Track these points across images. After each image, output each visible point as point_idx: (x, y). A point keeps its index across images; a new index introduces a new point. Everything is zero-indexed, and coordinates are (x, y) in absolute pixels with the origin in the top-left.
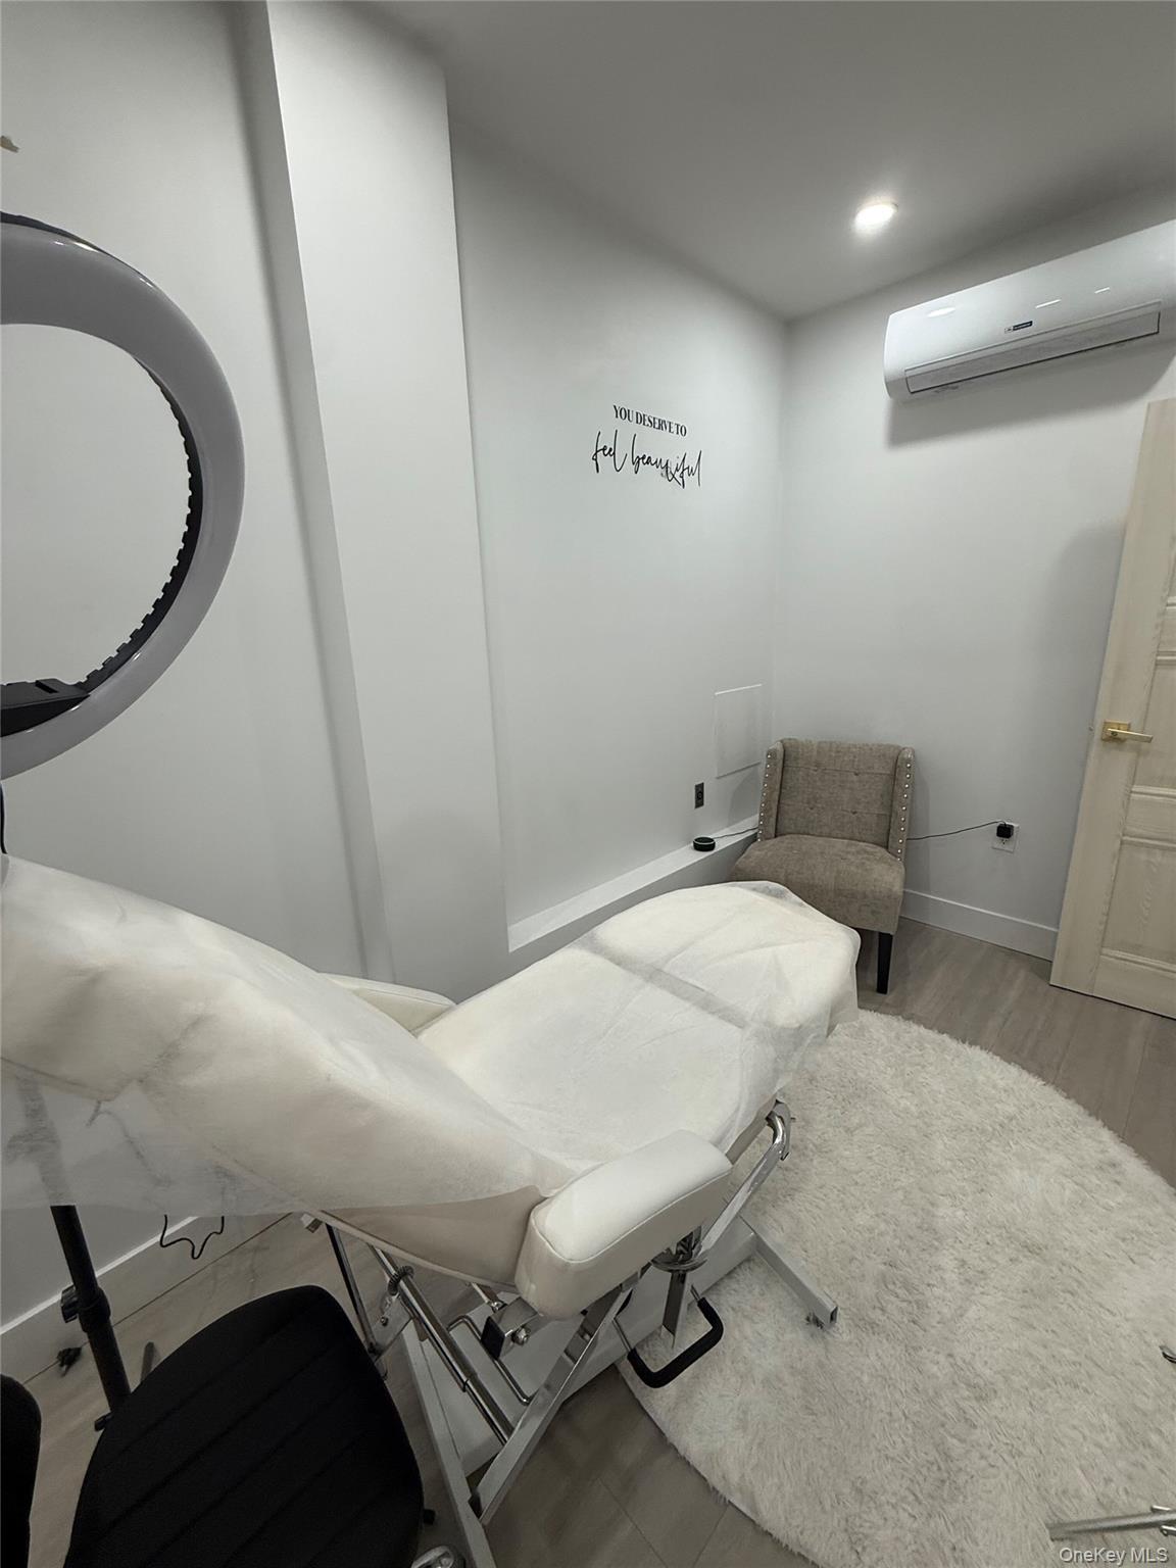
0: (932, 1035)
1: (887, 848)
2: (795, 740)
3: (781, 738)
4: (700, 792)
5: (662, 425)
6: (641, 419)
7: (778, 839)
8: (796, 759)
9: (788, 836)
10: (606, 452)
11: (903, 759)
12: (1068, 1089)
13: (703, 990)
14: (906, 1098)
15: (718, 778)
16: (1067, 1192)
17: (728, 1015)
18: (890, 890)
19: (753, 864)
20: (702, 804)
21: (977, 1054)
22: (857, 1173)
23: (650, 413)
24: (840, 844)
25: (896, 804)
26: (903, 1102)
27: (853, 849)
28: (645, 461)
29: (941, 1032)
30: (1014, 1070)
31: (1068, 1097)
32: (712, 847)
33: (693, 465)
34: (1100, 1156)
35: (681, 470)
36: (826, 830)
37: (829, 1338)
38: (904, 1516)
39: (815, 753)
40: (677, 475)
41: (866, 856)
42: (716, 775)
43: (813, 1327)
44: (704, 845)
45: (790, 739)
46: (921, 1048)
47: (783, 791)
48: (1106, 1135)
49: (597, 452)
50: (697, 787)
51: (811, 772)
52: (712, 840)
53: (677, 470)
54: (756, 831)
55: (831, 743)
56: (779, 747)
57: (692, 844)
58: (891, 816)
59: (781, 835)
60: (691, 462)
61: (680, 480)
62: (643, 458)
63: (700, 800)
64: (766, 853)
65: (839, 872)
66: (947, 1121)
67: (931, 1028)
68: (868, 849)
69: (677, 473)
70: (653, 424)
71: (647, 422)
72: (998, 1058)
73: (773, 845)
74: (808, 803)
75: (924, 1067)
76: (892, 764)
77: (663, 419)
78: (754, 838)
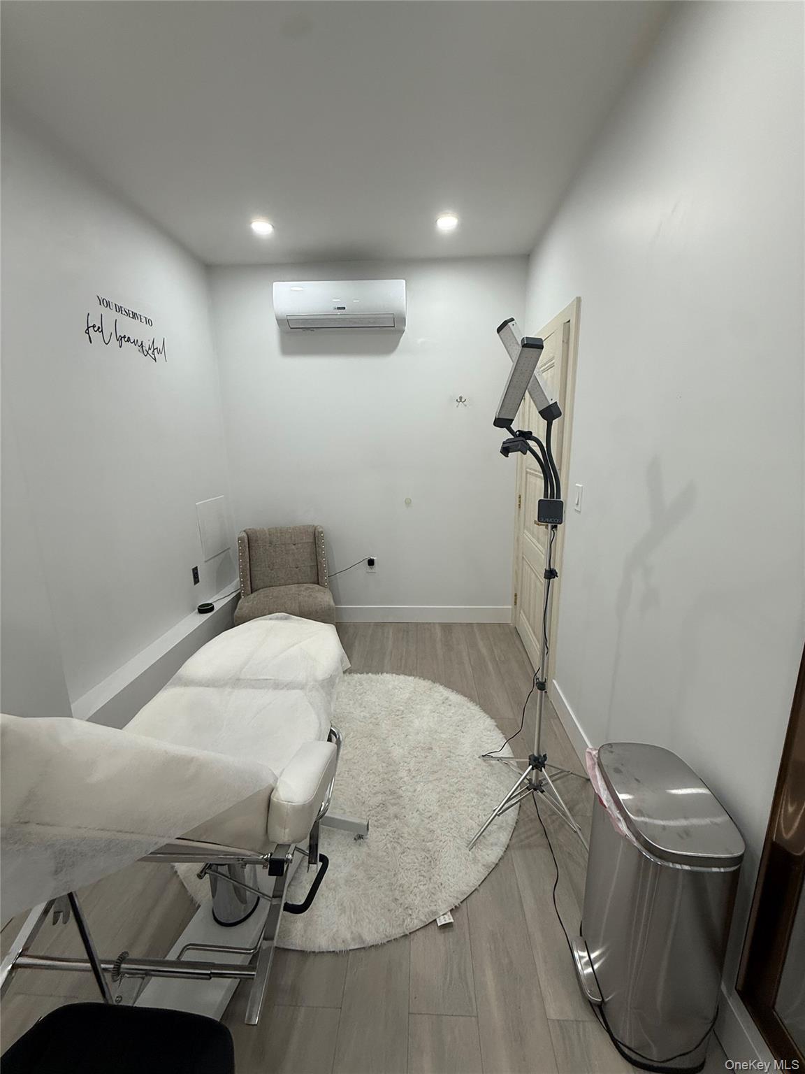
0: (364, 676)
1: (318, 584)
2: (253, 529)
3: (244, 529)
4: (195, 571)
5: (134, 316)
6: (120, 310)
7: (255, 594)
8: (256, 541)
9: (261, 590)
10: (96, 329)
11: (319, 532)
12: (423, 676)
13: (270, 679)
14: (363, 711)
15: (206, 562)
16: (436, 718)
17: (289, 686)
18: (329, 605)
19: (247, 612)
20: (198, 581)
21: (387, 677)
22: (353, 758)
23: (126, 306)
24: (294, 588)
25: (319, 558)
26: (362, 714)
27: (303, 589)
28: (126, 339)
29: (367, 673)
30: (402, 677)
31: (424, 680)
32: (212, 609)
33: (160, 347)
34: (442, 698)
35: (152, 349)
36: (283, 581)
37: (367, 840)
38: (422, 887)
39: (268, 536)
40: (150, 352)
41: (310, 590)
42: (204, 560)
43: (359, 841)
44: (205, 609)
45: (250, 529)
46: (361, 684)
47: (252, 562)
48: (441, 688)
49: (88, 328)
50: (193, 570)
51: (268, 548)
52: (211, 604)
53: (150, 349)
54: (238, 592)
55: (276, 528)
56: (244, 535)
57: (197, 610)
58: (317, 565)
59: (256, 590)
60: (158, 345)
61: (153, 356)
62: (125, 337)
63: (196, 580)
64: (253, 603)
65: (300, 603)
66: (383, 713)
67: (362, 673)
68: (311, 587)
69: (150, 351)
70: (128, 314)
71: (124, 312)
72: (394, 675)
73: (254, 597)
74: (269, 567)
75: (365, 693)
76: (312, 537)
77: (136, 312)
78: (238, 597)
